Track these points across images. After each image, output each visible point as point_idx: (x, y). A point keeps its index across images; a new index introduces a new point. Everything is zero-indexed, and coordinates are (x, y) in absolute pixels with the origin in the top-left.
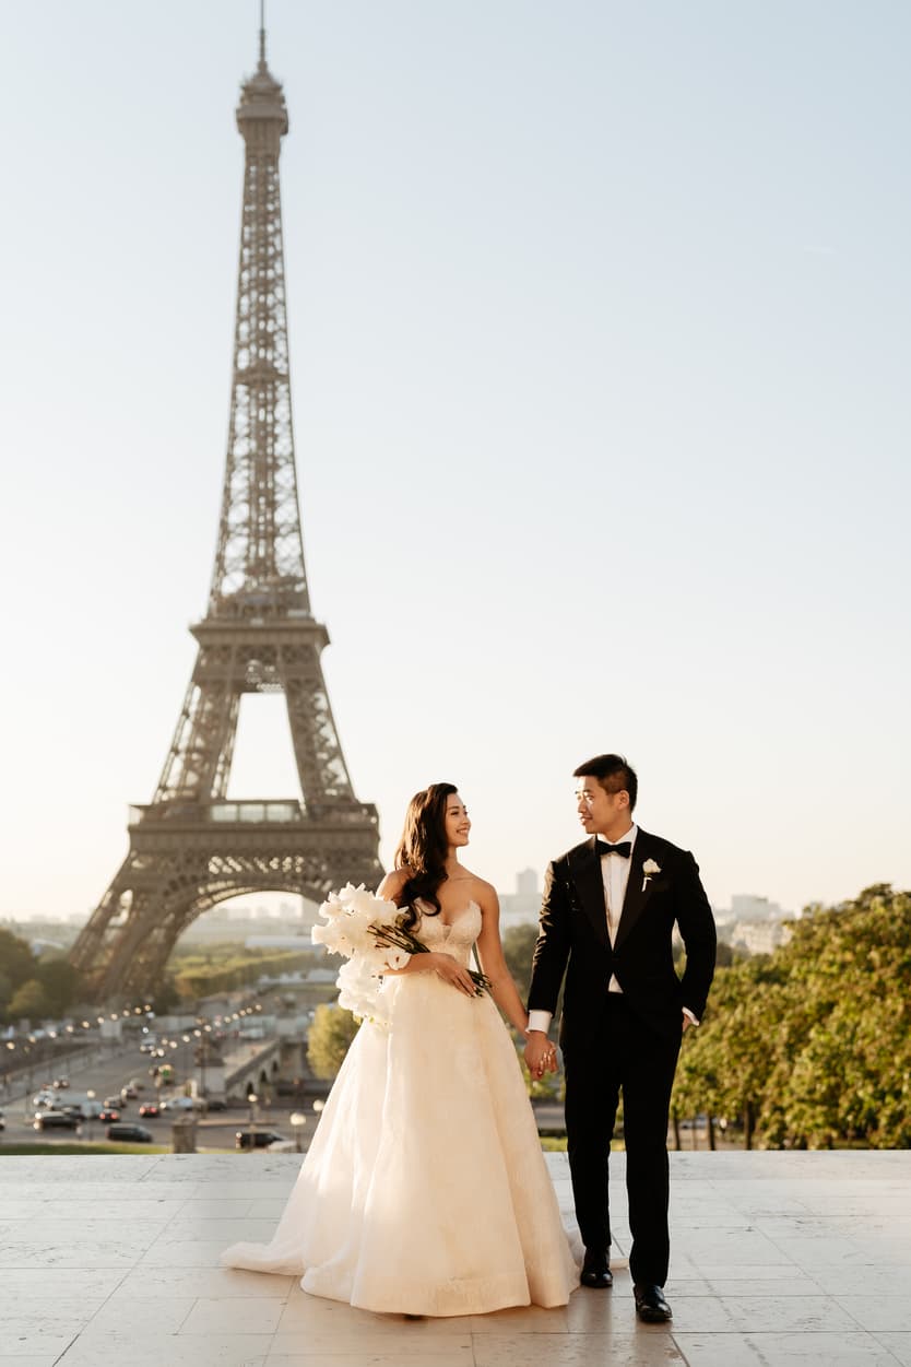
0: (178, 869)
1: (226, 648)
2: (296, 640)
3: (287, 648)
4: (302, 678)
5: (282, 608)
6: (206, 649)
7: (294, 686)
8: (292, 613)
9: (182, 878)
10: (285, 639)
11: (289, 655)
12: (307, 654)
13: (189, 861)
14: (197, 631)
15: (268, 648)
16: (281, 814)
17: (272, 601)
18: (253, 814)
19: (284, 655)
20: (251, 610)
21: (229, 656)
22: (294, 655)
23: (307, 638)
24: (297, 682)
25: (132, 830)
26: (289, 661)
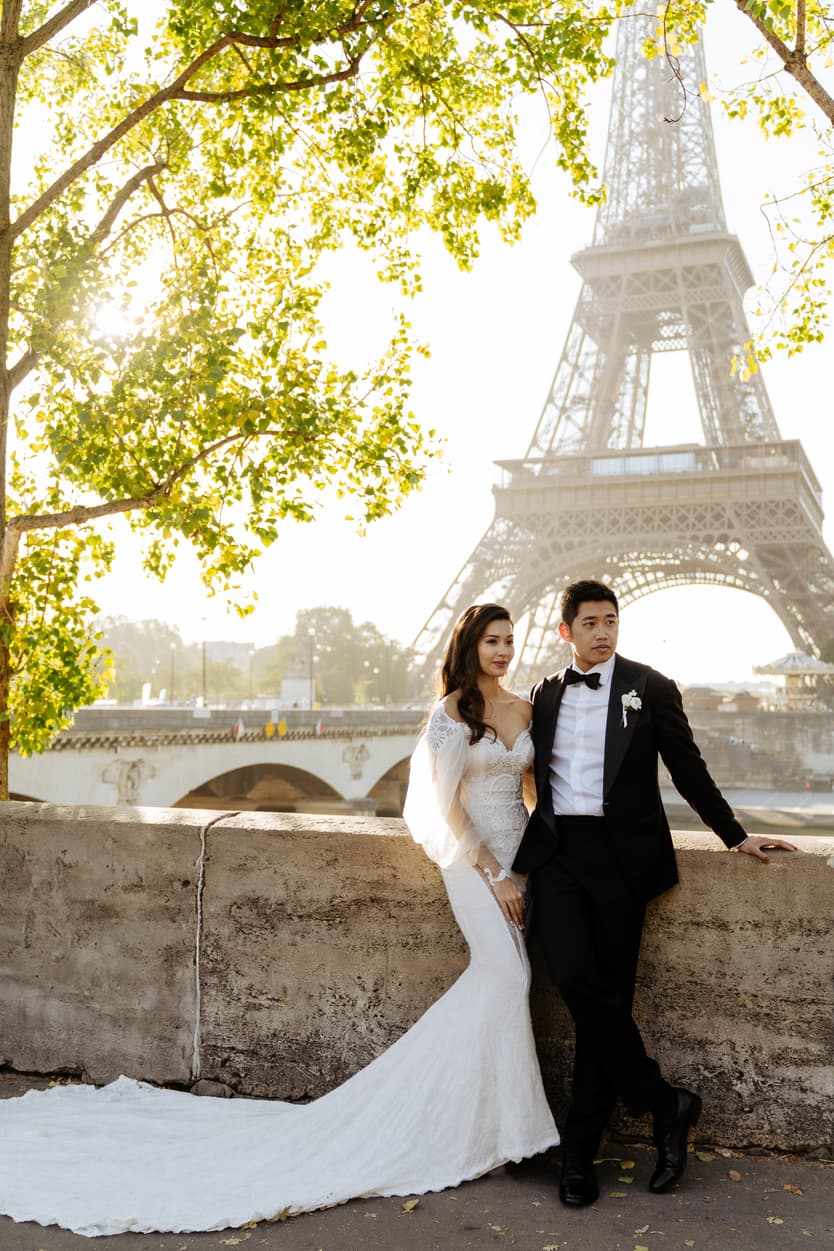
0: (551, 535)
1: (615, 279)
2: (700, 259)
3: (689, 270)
4: (707, 304)
5: (682, 227)
6: (591, 281)
7: (699, 314)
8: (694, 228)
9: (556, 547)
10: (687, 259)
11: (691, 278)
12: (713, 275)
13: (565, 525)
14: (579, 261)
15: (665, 272)
16: (682, 464)
17: (672, 221)
18: (642, 466)
19: (685, 279)
20: (644, 232)
21: (619, 288)
22: (698, 277)
23: (714, 256)
24: (702, 308)
25: (497, 491)
26: (692, 285)
